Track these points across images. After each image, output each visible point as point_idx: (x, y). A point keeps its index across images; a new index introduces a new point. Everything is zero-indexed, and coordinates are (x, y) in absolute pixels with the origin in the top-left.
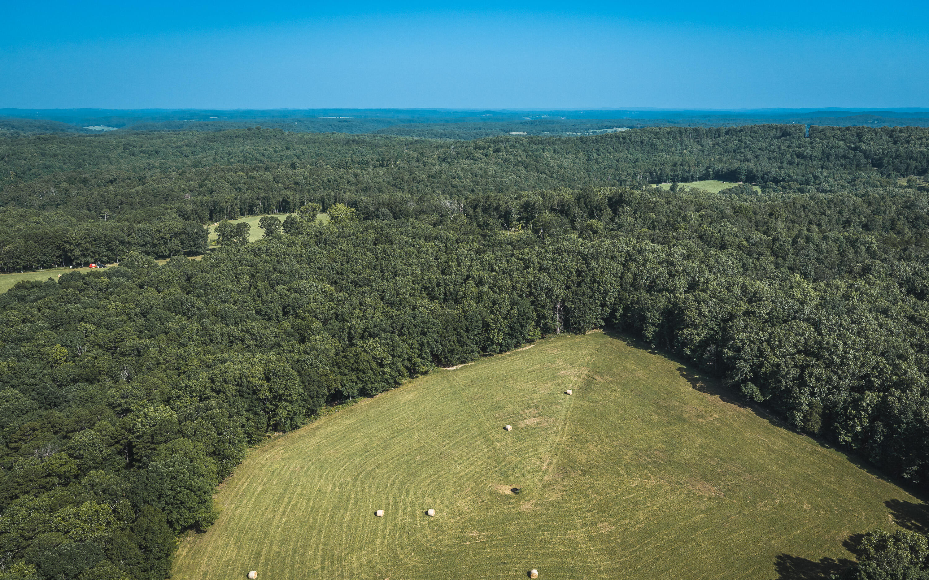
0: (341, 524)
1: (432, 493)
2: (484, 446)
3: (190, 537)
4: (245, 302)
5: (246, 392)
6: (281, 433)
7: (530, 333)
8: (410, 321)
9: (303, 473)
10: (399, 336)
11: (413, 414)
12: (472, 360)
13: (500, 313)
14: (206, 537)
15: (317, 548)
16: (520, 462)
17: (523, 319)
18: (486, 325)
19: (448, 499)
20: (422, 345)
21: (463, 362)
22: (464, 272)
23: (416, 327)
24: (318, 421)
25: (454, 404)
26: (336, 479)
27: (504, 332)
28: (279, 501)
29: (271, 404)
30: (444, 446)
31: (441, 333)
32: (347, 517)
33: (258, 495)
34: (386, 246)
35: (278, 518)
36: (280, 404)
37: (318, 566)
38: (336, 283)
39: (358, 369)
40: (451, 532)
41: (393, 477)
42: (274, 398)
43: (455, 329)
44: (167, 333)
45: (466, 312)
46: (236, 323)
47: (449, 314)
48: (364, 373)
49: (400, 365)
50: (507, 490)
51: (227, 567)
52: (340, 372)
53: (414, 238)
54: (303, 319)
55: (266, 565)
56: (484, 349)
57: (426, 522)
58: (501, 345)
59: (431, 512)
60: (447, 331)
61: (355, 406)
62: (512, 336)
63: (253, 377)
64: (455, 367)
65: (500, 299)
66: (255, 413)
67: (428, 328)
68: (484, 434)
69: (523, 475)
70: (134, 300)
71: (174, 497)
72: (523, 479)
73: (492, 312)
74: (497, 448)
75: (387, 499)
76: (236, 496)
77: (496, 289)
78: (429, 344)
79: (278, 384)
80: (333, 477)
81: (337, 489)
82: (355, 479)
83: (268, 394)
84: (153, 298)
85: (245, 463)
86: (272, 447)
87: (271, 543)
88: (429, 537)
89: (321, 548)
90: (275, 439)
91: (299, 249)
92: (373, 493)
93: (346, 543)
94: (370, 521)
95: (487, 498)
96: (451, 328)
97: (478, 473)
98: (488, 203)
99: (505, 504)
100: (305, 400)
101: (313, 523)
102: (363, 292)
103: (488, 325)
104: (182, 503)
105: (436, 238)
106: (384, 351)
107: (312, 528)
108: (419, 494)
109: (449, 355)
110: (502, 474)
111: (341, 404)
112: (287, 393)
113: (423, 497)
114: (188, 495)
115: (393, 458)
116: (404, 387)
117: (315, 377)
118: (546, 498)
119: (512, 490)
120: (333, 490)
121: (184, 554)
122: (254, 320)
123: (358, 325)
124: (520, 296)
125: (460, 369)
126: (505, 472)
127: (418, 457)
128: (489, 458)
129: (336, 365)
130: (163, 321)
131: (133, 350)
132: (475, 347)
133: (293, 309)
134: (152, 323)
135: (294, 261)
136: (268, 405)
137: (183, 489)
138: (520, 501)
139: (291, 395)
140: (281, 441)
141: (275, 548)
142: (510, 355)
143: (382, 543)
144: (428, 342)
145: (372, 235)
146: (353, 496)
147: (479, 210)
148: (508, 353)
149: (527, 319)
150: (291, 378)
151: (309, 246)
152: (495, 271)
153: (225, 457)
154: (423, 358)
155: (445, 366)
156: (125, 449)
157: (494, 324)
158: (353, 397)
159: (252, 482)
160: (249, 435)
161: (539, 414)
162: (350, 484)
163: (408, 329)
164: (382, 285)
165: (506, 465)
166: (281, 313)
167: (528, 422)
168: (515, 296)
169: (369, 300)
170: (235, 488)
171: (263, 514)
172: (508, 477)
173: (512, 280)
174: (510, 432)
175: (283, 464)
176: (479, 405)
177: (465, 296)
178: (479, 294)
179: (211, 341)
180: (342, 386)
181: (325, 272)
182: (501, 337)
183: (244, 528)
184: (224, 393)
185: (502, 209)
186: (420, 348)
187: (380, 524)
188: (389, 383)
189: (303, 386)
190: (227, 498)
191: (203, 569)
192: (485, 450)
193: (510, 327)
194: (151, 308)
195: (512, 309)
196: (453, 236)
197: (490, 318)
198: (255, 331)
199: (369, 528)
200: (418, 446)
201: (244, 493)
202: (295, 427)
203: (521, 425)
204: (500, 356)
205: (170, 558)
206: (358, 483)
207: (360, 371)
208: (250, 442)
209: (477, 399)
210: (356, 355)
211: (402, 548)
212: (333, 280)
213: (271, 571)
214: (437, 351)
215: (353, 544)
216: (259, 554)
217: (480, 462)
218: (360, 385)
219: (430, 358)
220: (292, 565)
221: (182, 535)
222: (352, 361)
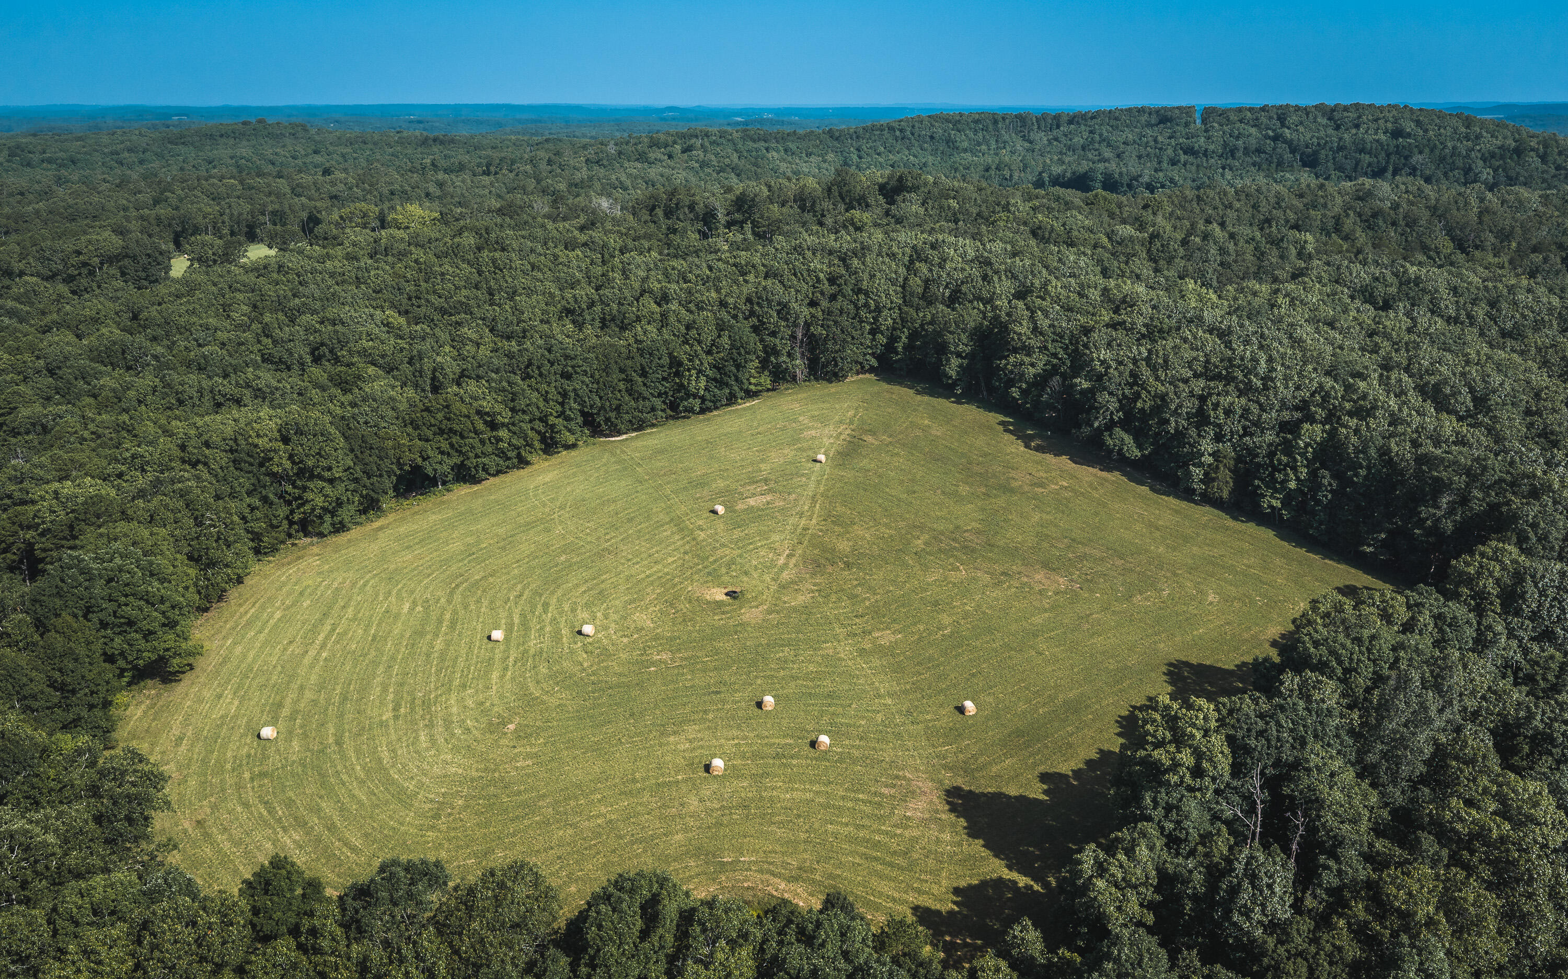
0: (428, 655)
1: (587, 605)
2: (677, 537)
3: (151, 689)
4: (243, 344)
5: (246, 462)
6: (315, 539)
7: (753, 380)
8: (542, 355)
9: (356, 590)
10: (523, 379)
11: (552, 500)
12: (653, 425)
13: (699, 342)
14: (180, 689)
15: (385, 690)
16: (740, 556)
17: (739, 354)
18: (675, 363)
19: (616, 612)
20: (564, 395)
21: (640, 428)
22: (637, 285)
23: (552, 364)
24: (382, 519)
25: (623, 483)
26: (417, 594)
27: (707, 376)
28: (314, 630)
29: (295, 487)
30: (609, 540)
31: (597, 376)
32: (439, 644)
33: (276, 624)
34: (497, 255)
35: (312, 653)
36: (311, 485)
37: (388, 715)
38: (407, 312)
39: (451, 430)
40: (623, 656)
41: (519, 587)
42: (301, 473)
43: (622, 371)
44: (95, 396)
45: (641, 342)
46: (226, 376)
47: (611, 346)
48: (462, 437)
49: (526, 427)
50: (719, 595)
51: (220, 726)
52: (419, 435)
53: (545, 244)
54: (348, 365)
55: (292, 718)
56: (673, 406)
57: (580, 644)
58: (703, 399)
59: (588, 629)
60: (608, 375)
61: (448, 497)
62: (721, 384)
63: (258, 436)
64: (624, 437)
65: (700, 321)
66: (265, 499)
67: (573, 367)
68: (678, 523)
69: (746, 573)
70: (32, 349)
71: (115, 612)
72: (745, 579)
73: (686, 342)
74: (701, 538)
75: (510, 616)
76: (234, 628)
77: (692, 306)
78: (577, 395)
79: (303, 447)
80: (412, 592)
81: (419, 608)
82: (452, 593)
83: (288, 464)
84: (68, 344)
85: (248, 581)
86: (299, 558)
87: (302, 688)
88: (585, 665)
89: (391, 690)
90: (304, 548)
91: (337, 263)
92: (483, 610)
93: (438, 680)
94: (480, 648)
95: (684, 607)
96: (614, 367)
97: (667, 574)
98: (674, 201)
99: (715, 614)
100: (356, 480)
101: (376, 656)
102: (457, 323)
103: (680, 364)
104: (131, 623)
105: (585, 244)
106: (496, 401)
107: (375, 663)
108: (566, 607)
109: (613, 415)
110: (709, 574)
111: (422, 494)
112: (324, 463)
113: (573, 610)
114: (141, 609)
115: (518, 561)
116: (536, 466)
117: (373, 441)
118: (785, 602)
119: (727, 594)
120: (412, 609)
121: (139, 713)
122: (257, 367)
123: (452, 367)
124: (735, 317)
125: (632, 438)
126: (715, 570)
127: (563, 558)
128: (686, 553)
129: (411, 423)
130: (88, 379)
131: (33, 425)
132: (657, 402)
133: (331, 351)
134: (69, 382)
135: (330, 282)
136: (289, 488)
137: (131, 599)
138: (741, 608)
139: (330, 469)
140: (315, 550)
141: (308, 695)
142: (719, 416)
143: (502, 677)
144: (575, 390)
145: (469, 240)
146: (448, 616)
147: (659, 212)
148: (715, 413)
149: (748, 353)
150: (328, 438)
151: (358, 260)
152: (690, 281)
153: (212, 564)
154: (568, 419)
155: (607, 436)
156: (21, 561)
157: (690, 360)
158: (444, 483)
159: (263, 608)
160: (256, 537)
161: (771, 491)
162: (443, 600)
163: (539, 368)
164: (490, 311)
165: (715, 561)
166: (308, 359)
167: (752, 502)
168: (724, 315)
169: (468, 332)
170: (232, 617)
171: (285, 649)
172: (720, 576)
173: (718, 291)
174: (722, 516)
175: (319, 580)
176: (668, 483)
177: (638, 319)
178: (662, 315)
179: (181, 402)
180: (424, 459)
181: (386, 294)
182: (702, 384)
183: (251, 670)
184: (205, 464)
185: (700, 208)
186: (560, 400)
187: (497, 651)
188: (509, 459)
189: (352, 456)
190: (219, 632)
191: (176, 732)
192: (679, 543)
193: (718, 369)
194: (66, 358)
195: (719, 336)
196: (614, 241)
197: (682, 353)
198: (261, 384)
199: (478, 657)
200: (563, 543)
201: (249, 624)
202: (339, 528)
203: (740, 506)
204: (701, 417)
205: (113, 711)
206: (458, 598)
207: (455, 433)
208: (257, 551)
209: (665, 475)
210: (447, 407)
211: (538, 682)
212: (403, 309)
213: (301, 727)
214: (592, 406)
215: (450, 681)
216: (280, 705)
217: (670, 560)
218: (457, 460)
219: (580, 420)
220: (341, 716)
221: (134, 687)
222: (440, 416)
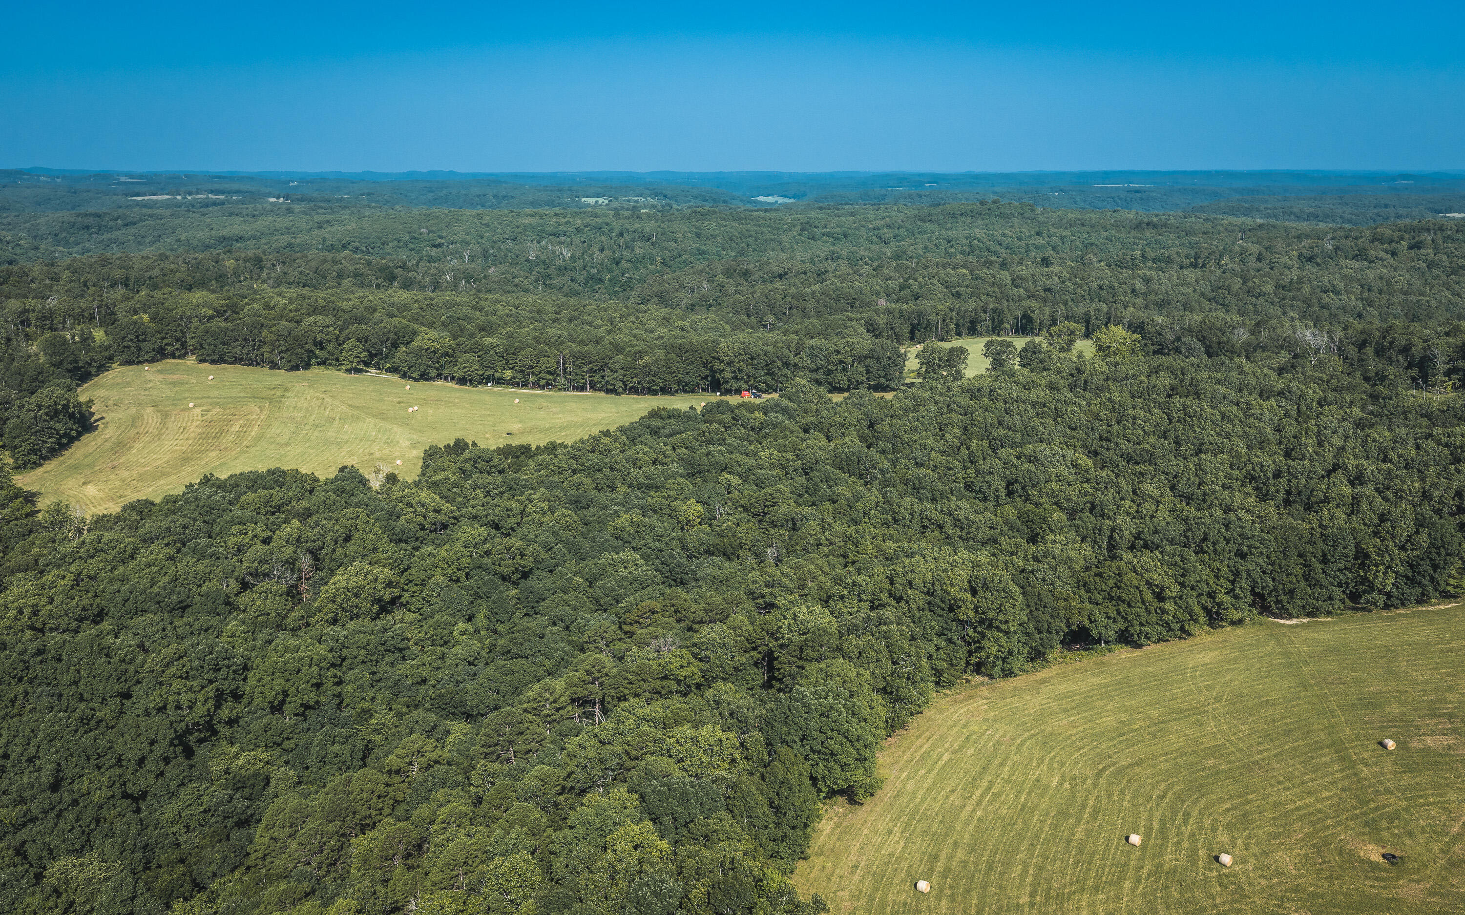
0: (1069, 842)
1: (1229, 827)
2: (1336, 767)
3: (840, 806)
4: (950, 469)
5: (939, 607)
6: (986, 679)
7: (1451, 581)
8: (1219, 531)
9: (1013, 748)
10: (1196, 553)
11: (1209, 688)
12: (1329, 613)
13: (1393, 537)
14: (862, 812)
15: (1025, 870)
16: (1406, 810)
17: (1439, 554)
18: (1362, 556)
19: (1258, 844)
20: (1236, 574)
21: (1310, 615)
22: (1330, 458)
23: (1228, 543)
24: (1046, 670)
25: (1286, 684)
26: (1066, 769)
27: (1396, 573)
28: (973, 783)
29: (975, 631)
30: (1261, 752)
31: (1273, 558)
32: (1079, 834)
33: (943, 768)
34: (1188, 401)
35: (969, 808)
36: (989, 633)
37: (1024, 900)
38: (1096, 454)
39: (1119, 598)
40: (1259, 901)
41: (1163, 786)
42: (981, 622)
43: (1300, 555)
44: (834, 502)
45: (1326, 527)
46: (934, 500)
47: (1292, 528)
48: (1129, 605)
49: (1193, 602)
50: (1375, 854)
51: (887, 864)
52: (1090, 598)
53: (1240, 391)
54: (1036, 505)
55: (944, 875)
56: (1354, 597)
57: (1215, 873)
58: (1389, 595)
59: (1226, 859)
60: (1285, 557)
61: (1108, 657)
62: (1411, 581)
63: (951, 584)
64: (1294, 621)
65: (1396, 512)
66: (950, 641)
67: (1250, 547)
68: (1338, 747)
69: (1410, 834)
70: (795, 448)
71: (823, 743)
72: (1408, 841)
73: (1376, 534)
74: (1363, 775)
75: (1150, 819)
76: (909, 761)
77: (1389, 494)
78: (1249, 575)
79: (987, 600)
80: (1063, 764)
81: (1067, 785)
82: (1099, 775)
83: (972, 614)
84: (820, 448)
85: (927, 713)
86: (970, 698)
87: (956, 845)
88: (1218, 900)
89: (1031, 872)
90: (976, 687)
91: (1042, 394)
92: (1125, 803)
93: (1073, 874)
94: (1117, 848)
95: (1334, 859)
96: (1293, 553)
97: (1320, 811)
98: (1389, 339)
99: (1367, 878)
100: (1028, 634)
101: (1022, 829)
102: (1140, 473)
103: (1367, 556)
104: (832, 754)
105: (1281, 393)
106: (1167, 574)
107: (1020, 837)
108: (1207, 823)
109: (1284, 598)
110: (1367, 824)
111: (1086, 650)
112: (1001, 618)
113: (1214, 830)
114: (841, 745)
115: (1166, 754)
116: (1197, 640)
117: (1047, 599)
118: (1453, 886)
119: (1384, 856)
120: (1060, 784)
121: (828, 830)
122: (961, 497)
123: (1128, 527)
124: (1438, 512)
125: (1303, 625)
126: (1374, 820)
127: (1211, 762)
128: (1344, 790)
129: (1084, 586)
130: (831, 483)
131: (787, 521)
132: (1337, 592)
133: (1023, 488)
134: (816, 484)
135: (1032, 412)
136: (970, 631)
137: (835, 734)
138: (1398, 878)
139: (1006, 622)
140: (985, 691)
141: (960, 854)
142: (1404, 616)
143: (1134, 889)
144: (1248, 571)
145: (1165, 381)
146: (1091, 802)
147: (1369, 351)
148: (1402, 611)
149: (1448, 554)
150: (1010, 596)
151: (1058, 390)
152: (1390, 461)
153: (899, 699)
154: (1236, 597)
155: (1276, 616)
156: (763, 659)
157: (1378, 554)
158: (1107, 642)
159: (935, 746)
160: (938, 673)
161: (1455, 731)
162: (1089, 782)
163: (1214, 544)
164: (1175, 464)
165: (1377, 809)
166: (1003, 492)
167: (1430, 741)
168: (1426, 510)
169: (1149, 488)
170: (909, 748)
171: (947, 797)
172: (1378, 830)
173: (1423, 480)
174: (1391, 753)
175: (984, 727)
176: (1335, 694)
177: (1326, 500)
178: (1353, 498)
179: (896, 521)
180: (1091, 622)
181: (1081, 434)
182: (1390, 581)
183: (918, 812)
184: (907, 602)
185: (1417, 351)
186: (1232, 578)
187: (1133, 856)
188: (1171, 630)
189: (1027, 611)
190: (896, 762)
191: (853, 859)
192: (1339, 775)
193: (1411, 566)
194: (817, 462)
195: (1417, 532)
196: (1313, 392)
197: (1371, 545)
198: (961, 515)
199: (1113, 859)
200: (1212, 743)
201: (923, 758)
202: (1009, 674)
203: (1415, 744)
204: (1385, 613)
205: (809, 830)
206: (1103, 781)
207: (1123, 601)
208: (937, 683)
209: (1332, 683)
210: (1119, 575)
211: (1168, 907)
212: (1093, 449)
213: (951, 887)
214: (1263, 588)
215: (1085, 879)
216: (935, 858)
217: (1326, 794)
218: (1121, 625)
219: (1249, 599)
220: (984, 887)
221: (828, 801)
222: (1111, 583)
